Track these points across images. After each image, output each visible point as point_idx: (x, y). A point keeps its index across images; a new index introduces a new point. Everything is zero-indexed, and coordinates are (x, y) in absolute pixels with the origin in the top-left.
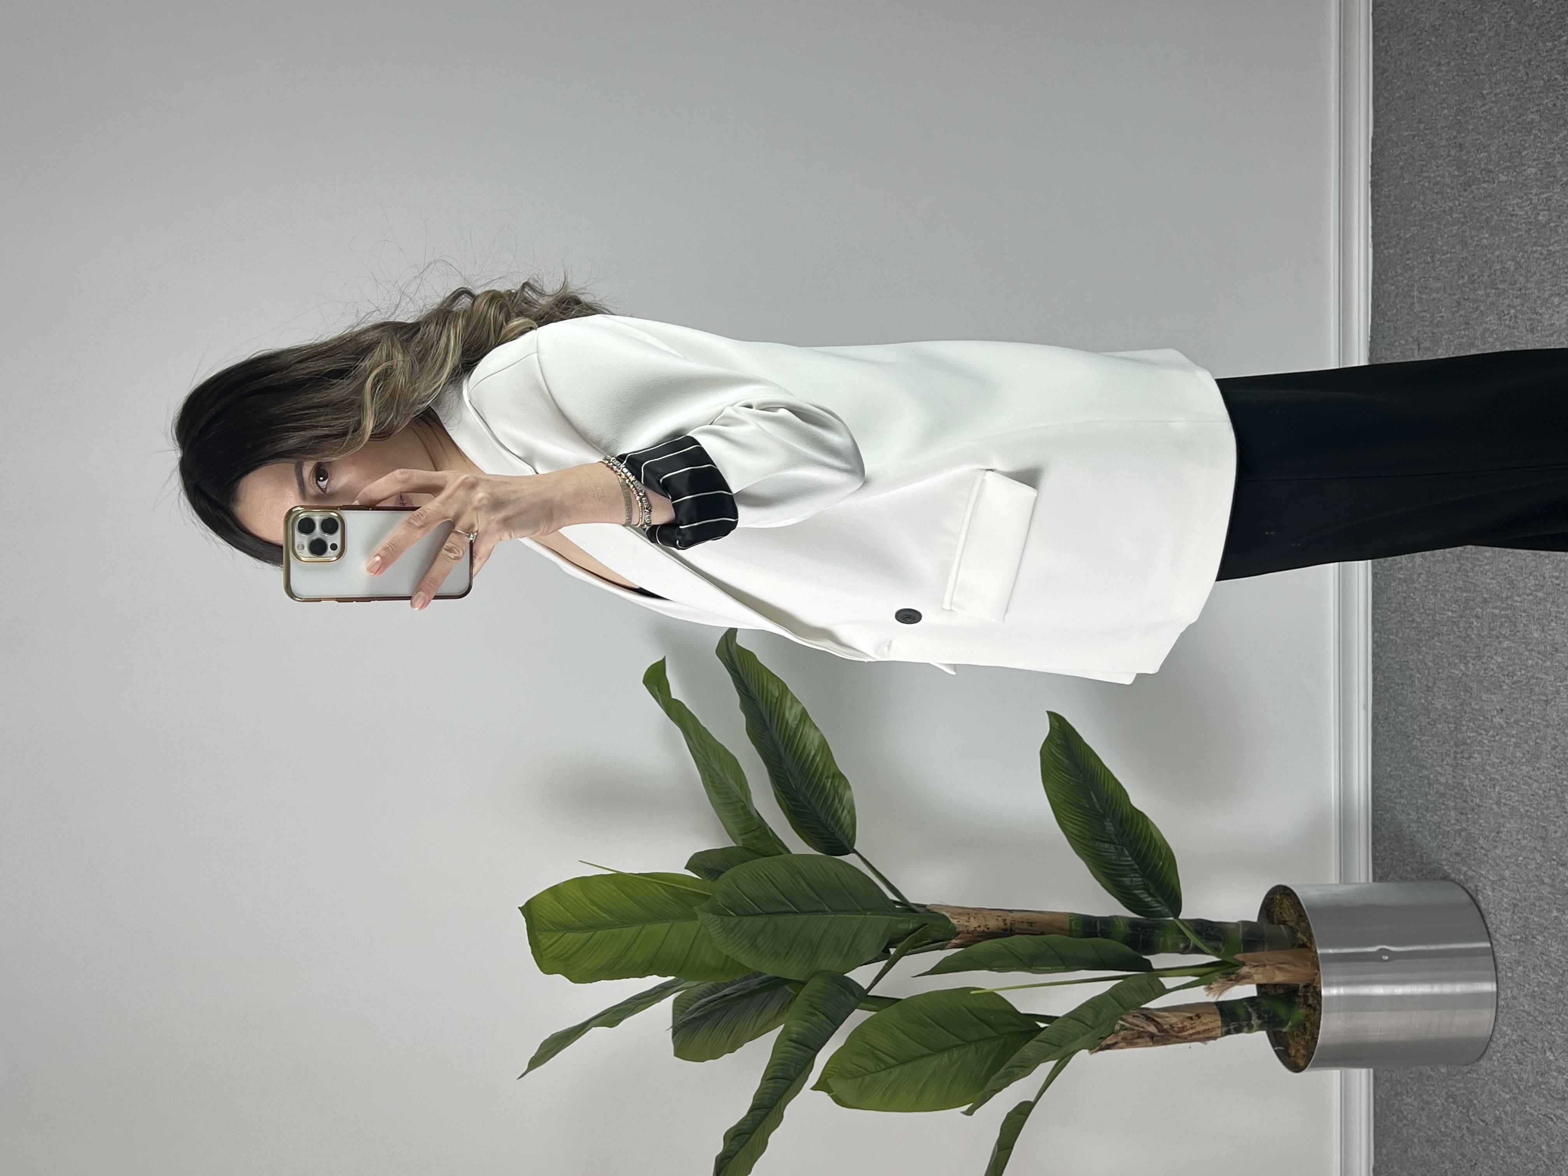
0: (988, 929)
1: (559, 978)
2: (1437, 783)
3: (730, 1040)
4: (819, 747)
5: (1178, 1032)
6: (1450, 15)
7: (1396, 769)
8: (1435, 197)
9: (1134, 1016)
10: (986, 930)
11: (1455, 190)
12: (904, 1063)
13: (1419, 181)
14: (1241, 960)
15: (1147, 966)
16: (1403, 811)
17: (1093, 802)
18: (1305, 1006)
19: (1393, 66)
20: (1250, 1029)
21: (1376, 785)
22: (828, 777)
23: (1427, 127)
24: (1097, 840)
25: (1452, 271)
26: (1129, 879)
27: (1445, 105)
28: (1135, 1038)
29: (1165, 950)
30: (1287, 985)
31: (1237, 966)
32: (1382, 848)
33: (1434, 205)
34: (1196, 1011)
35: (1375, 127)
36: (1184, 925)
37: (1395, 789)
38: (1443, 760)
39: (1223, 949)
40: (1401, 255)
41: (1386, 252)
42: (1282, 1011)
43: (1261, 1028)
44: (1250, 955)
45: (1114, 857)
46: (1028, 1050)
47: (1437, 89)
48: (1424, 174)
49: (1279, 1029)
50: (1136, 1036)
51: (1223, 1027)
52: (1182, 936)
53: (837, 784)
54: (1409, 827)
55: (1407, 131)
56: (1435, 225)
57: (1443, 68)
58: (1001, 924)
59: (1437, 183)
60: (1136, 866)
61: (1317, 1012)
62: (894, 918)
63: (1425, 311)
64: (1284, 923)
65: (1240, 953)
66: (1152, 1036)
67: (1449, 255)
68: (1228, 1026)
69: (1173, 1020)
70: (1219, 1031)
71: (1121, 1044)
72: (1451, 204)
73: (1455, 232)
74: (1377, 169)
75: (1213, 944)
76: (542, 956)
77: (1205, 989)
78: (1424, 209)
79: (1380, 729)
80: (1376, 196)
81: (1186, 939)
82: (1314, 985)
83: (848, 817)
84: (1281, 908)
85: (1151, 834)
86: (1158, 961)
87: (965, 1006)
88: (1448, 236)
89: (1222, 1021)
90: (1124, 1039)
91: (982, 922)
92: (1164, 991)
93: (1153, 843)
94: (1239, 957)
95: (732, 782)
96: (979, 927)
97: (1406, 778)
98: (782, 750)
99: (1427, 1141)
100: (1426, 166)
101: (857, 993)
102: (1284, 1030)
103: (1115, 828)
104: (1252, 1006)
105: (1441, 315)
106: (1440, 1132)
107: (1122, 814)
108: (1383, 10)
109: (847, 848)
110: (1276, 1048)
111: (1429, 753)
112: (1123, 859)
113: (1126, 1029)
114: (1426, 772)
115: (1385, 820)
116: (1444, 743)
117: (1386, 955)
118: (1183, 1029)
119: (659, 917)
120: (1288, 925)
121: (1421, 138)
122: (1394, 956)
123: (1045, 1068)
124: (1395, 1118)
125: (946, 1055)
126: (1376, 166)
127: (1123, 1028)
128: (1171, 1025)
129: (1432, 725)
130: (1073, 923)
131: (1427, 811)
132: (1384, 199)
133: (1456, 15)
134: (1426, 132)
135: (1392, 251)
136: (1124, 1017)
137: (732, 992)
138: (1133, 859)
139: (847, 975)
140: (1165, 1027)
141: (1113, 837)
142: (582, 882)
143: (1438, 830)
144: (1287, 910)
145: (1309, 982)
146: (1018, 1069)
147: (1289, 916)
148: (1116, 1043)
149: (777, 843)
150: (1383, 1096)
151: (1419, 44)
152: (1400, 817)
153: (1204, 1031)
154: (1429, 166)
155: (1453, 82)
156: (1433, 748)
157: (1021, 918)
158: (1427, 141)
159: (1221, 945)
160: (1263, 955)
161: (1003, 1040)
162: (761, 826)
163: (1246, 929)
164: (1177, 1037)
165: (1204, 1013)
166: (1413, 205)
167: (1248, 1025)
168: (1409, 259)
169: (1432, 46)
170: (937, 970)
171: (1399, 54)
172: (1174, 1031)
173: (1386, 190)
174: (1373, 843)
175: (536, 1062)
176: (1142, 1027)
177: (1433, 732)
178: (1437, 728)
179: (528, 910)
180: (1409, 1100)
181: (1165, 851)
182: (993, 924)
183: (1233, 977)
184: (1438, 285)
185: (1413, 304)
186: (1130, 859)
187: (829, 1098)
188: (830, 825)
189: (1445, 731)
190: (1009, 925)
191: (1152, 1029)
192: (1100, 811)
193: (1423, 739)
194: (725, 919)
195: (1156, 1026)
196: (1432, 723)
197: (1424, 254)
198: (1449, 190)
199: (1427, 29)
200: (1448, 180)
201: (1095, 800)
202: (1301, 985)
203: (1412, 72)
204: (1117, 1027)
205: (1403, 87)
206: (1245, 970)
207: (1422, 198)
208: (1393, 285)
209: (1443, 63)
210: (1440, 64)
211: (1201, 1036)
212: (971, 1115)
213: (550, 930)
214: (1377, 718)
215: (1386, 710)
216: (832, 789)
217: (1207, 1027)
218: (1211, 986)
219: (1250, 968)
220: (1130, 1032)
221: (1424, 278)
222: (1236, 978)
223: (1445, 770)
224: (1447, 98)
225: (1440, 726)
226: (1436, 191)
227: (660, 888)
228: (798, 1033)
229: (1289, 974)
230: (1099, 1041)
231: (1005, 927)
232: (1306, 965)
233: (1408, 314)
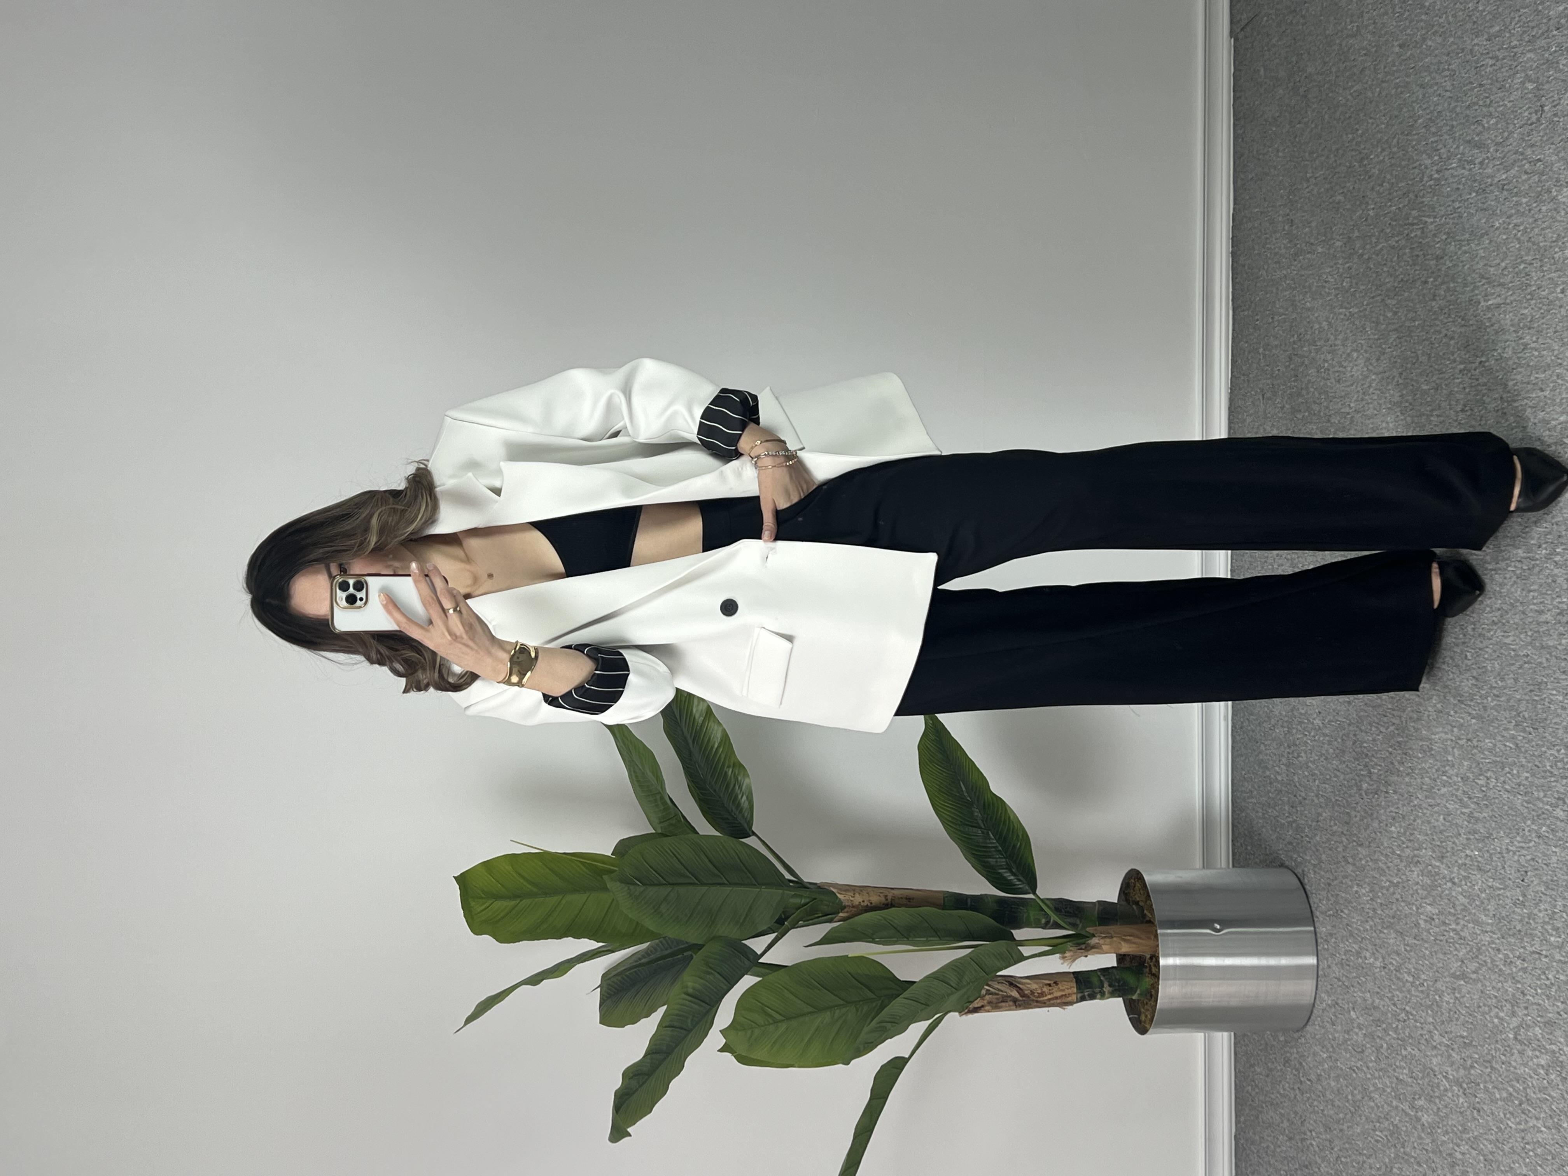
0: (871, 903)
1: (487, 938)
2: (1276, 782)
3: (647, 1006)
4: (722, 740)
5: (1037, 997)
6: (1285, 109)
7: (1249, 772)
8: (1275, 266)
9: (999, 983)
10: (869, 904)
11: (1288, 260)
12: (788, 1018)
13: (1265, 252)
14: (1092, 932)
15: (1012, 938)
16: (1254, 809)
17: (963, 792)
18: (1148, 975)
19: (1247, 151)
20: (1103, 996)
22: (729, 767)
23: (1270, 205)
24: (967, 825)
25: (1285, 329)
26: (994, 860)
27: (1281, 186)
28: (999, 1003)
29: (1029, 925)
30: (1134, 956)
33: (1274, 273)
34: (1054, 979)
35: (1235, 204)
36: (1045, 904)
38: (1279, 761)
39: (1080, 925)
40: (1252, 317)
41: (1242, 314)
42: (1131, 980)
43: (1113, 995)
44: (1100, 929)
45: (981, 840)
46: (897, 1005)
47: (1276, 173)
48: (1268, 246)
49: (1131, 996)
50: (1000, 1000)
51: (1077, 993)
52: (1043, 912)
53: (736, 773)
54: (1257, 823)
55: (1256, 208)
56: (1274, 291)
57: (1280, 154)
58: (883, 899)
59: (1276, 254)
60: (1000, 848)
62: (786, 892)
63: (1268, 365)
65: (1093, 927)
66: (1015, 1001)
67: (1283, 316)
68: (1082, 992)
69: (1034, 986)
70: (1074, 997)
71: (987, 1008)
72: (1285, 272)
73: (1287, 296)
74: (1236, 241)
75: (1071, 920)
76: (473, 920)
77: (1060, 958)
78: (1268, 276)
79: (1238, 738)
80: (1235, 265)
81: (1046, 915)
82: (1155, 956)
83: (747, 803)
84: (1132, 889)
85: (1009, 817)
86: (1019, 934)
87: (850, 973)
88: (1283, 300)
89: (1078, 989)
90: (990, 1003)
91: (866, 898)
92: (1022, 958)
93: (1012, 826)
94: (1090, 930)
95: (650, 774)
96: (863, 901)
97: (1255, 780)
98: (689, 742)
99: (1271, 1105)
100: (1269, 238)
101: (751, 957)
102: (1135, 997)
103: (980, 814)
104: (1107, 975)
105: (1278, 368)
106: (1280, 1094)
107: (985, 800)
108: (1241, 102)
109: (747, 832)
110: (1131, 1016)
111: (1270, 755)
112: (988, 841)
113: (992, 994)
114: (1268, 773)
115: (1241, 819)
116: (1280, 745)
118: (1042, 994)
119: (577, 888)
120: (1139, 905)
121: (1266, 215)
123: (918, 1027)
124: (1250, 1088)
125: (828, 1013)
126: (1235, 239)
127: (988, 992)
128: (1032, 992)
130: (946, 899)
131: (1269, 807)
132: (1241, 268)
133: (1289, 109)
134: (1269, 209)
135: (1246, 313)
136: (990, 983)
138: (997, 842)
139: (743, 942)
140: (1026, 992)
141: (980, 822)
142: (513, 857)
143: (1276, 823)
144: (1138, 892)
145: (1150, 954)
146: (890, 1024)
147: (1141, 896)
148: (983, 1006)
150: (1242, 1069)
151: (1265, 132)
152: (1251, 815)
153: (1062, 996)
154: (1271, 239)
155: (1287, 166)
157: (902, 895)
158: (1270, 218)
159: (1078, 922)
160: (1112, 929)
161: (880, 1002)
163: (1101, 908)
164: (1037, 1002)
165: (1062, 981)
166: (1260, 273)
167: (1100, 992)
168: (1257, 320)
169: (1273, 135)
170: (826, 940)
171: (1251, 141)
172: (1034, 996)
173: (1242, 260)
174: (1232, 841)
175: (472, 1018)
176: (1006, 992)
179: (462, 880)
180: (1259, 1070)
181: (1022, 833)
182: (875, 899)
183: (1083, 946)
186: (995, 841)
188: (732, 810)
190: (889, 900)
191: (1015, 994)
192: (969, 798)
194: (632, 887)
195: (1018, 992)
198: (1284, 260)
199: (1270, 119)
200: (1283, 251)
201: (964, 789)
202: (1146, 956)
203: (1260, 157)
204: (983, 992)
205: (1254, 169)
206: (1094, 941)
207: (1266, 267)
208: (1247, 342)
211: (1059, 1001)
212: (848, 1064)
213: (482, 898)
214: (1236, 728)
215: (1242, 720)
216: (733, 776)
217: (1064, 993)
218: (1066, 955)
219: (1104, 939)
220: (995, 997)
221: (1267, 336)
222: (1086, 947)
223: (1281, 770)
226: (1275, 260)
227: (581, 866)
228: (694, 989)
229: (1134, 945)
230: (968, 1004)
231: (886, 902)
232: (1149, 938)
233: (1257, 368)
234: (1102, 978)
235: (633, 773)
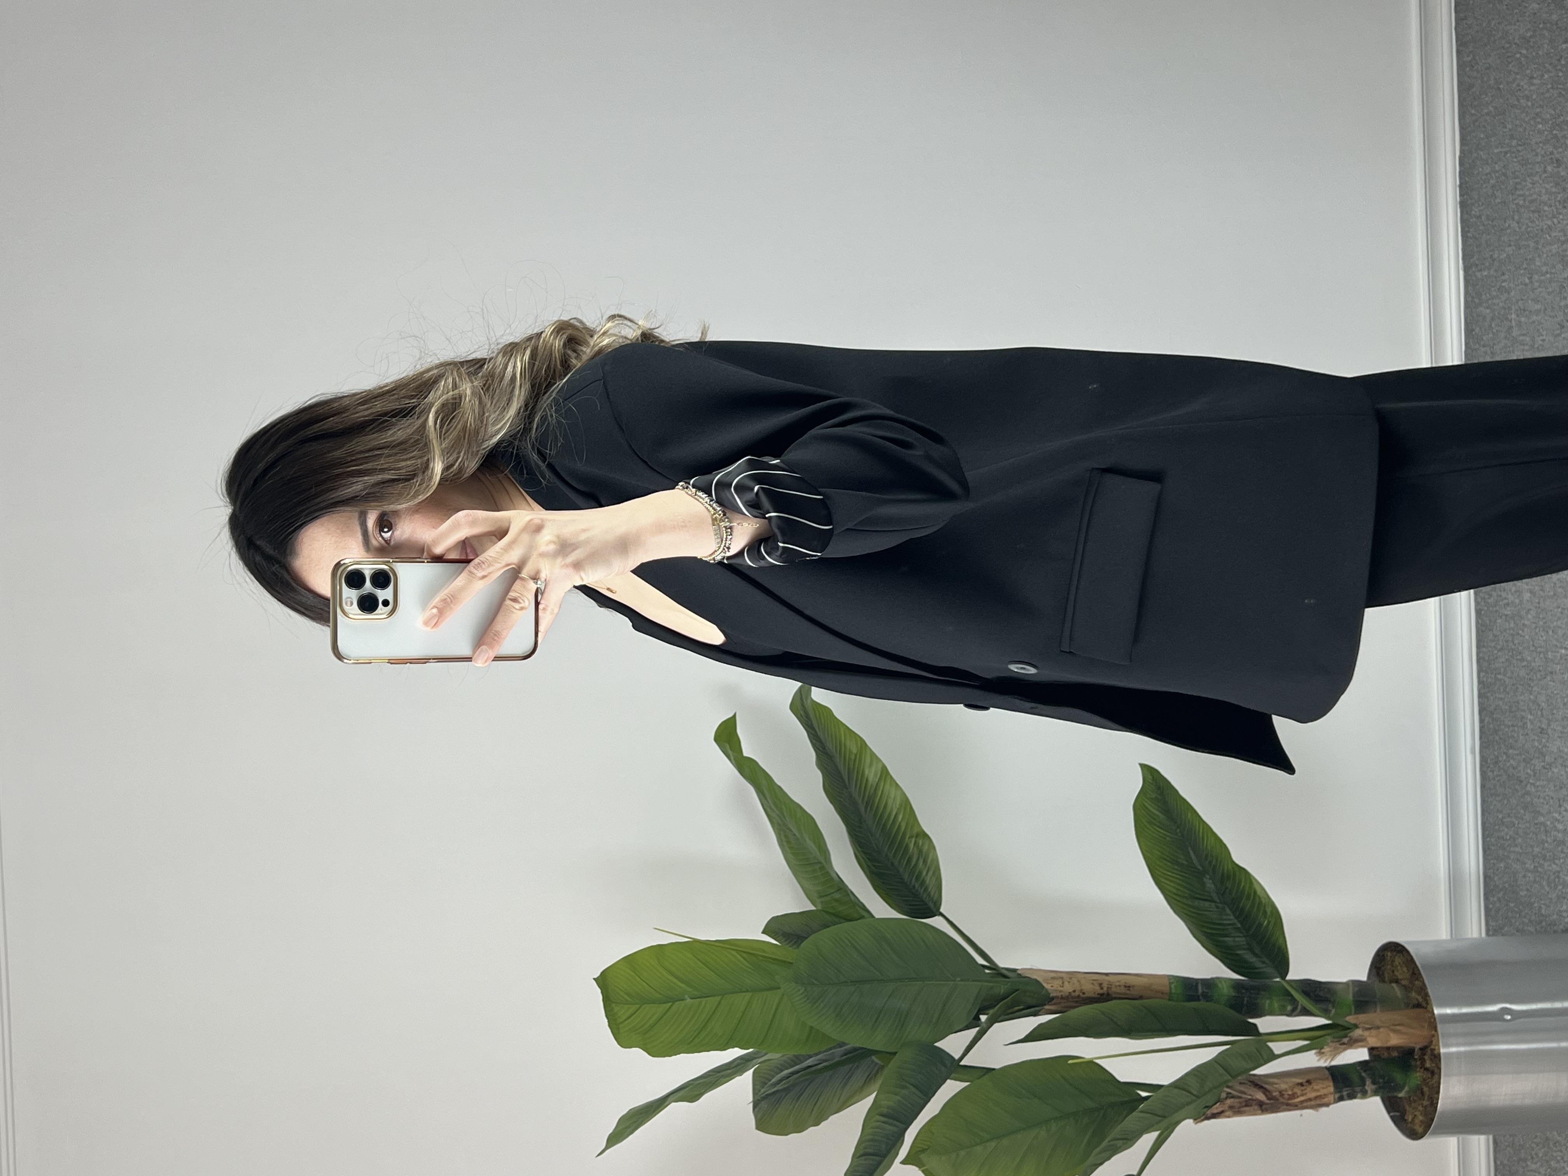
0: (1084, 993)
1: (637, 1052)
2: (1555, 831)
3: (814, 1112)
4: (901, 805)
5: (1289, 1099)
6: (1541, 26)
7: (1509, 816)
8: (1531, 215)
9: (1241, 1083)
10: (1081, 994)
11: (1553, 208)
12: (999, 1137)
13: (1515, 200)
14: (1353, 1022)
15: (1253, 1030)
16: (1518, 860)
17: (1192, 859)
18: (1422, 1070)
19: (1479, 81)
20: (1364, 1095)
21: (1487, 832)
22: (911, 837)
23: (1520, 143)
24: (1197, 898)
25: (1553, 292)
26: (1232, 940)
27: (1539, 120)
28: (1243, 1107)
29: (1272, 1013)
30: (1401, 1047)
31: (1349, 1029)
32: (1495, 899)
33: (1530, 224)
34: (1307, 1077)
35: (1462, 145)
36: (1291, 986)
37: (1508, 837)
38: (1560, 806)
39: (1333, 1011)
40: (1496, 277)
41: (1479, 275)
42: (1398, 1076)
43: (1375, 1093)
44: (1362, 1017)
45: (1214, 916)
46: (1131, 1121)
47: (1530, 104)
48: (1518, 192)
49: (1396, 1094)
50: (1244, 1104)
51: (1335, 1092)
52: (1290, 998)
53: (920, 844)
54: (1524, 876)
55: (1497, 148)
56: (1532, 245)
57: (1536, 81)
58: (1098, 988)
59: (1532, 202)
60: (1239, 925)
61: (1436, 1076)
62: (984, 983)
63: (1524, 335)
64: (1397, 981)
65: (1350, 1014)
66: (1261, 1104)
67: (1548, 276)
68: (1340, 1092)
69: (1283, 1086)
70: (1331, 1098)
71: (1227, 1113)
72: (1549, 223)
73: (1554, 251)
74: (1465, 189)
75: (1323, 1006)
76: (618, 1029)
77: (1316, 1053)
78: (1520, 228)
79: (1490, 774)
80: (1466, 216)
81: (1294, 1001)
82: (1432, 1047)
83: (934, 879)
84: (1393, 966)
85: (1255, 892)
86: (1265, 1024)
87: (1061, 1076)
88: (1547, 256)
89: (1336, 1087)
90: (1231, 1107)
91: (1077, 986)
92: (1273, 1057)
93: (1258, 901)
95: (810, 844)
96: (1074, 991)
97: (1520, 825)
98: (862, 809)
100: (1520, 183)
101: (948, 1063)
102: (1401, 1095)
103: (1215, 886)
104: (1365, 1071)
105: (1541, 338)
107: (1223, 870)
108: (1466, 24)
109: (933, 910)
110: (1392, 1114)
111: (1544, 798)
112: (1225, 917)
113: (1233, 1097)
115: (1498, 870)
116: (1561, 788)
117: (1508, 1014)
119: (739, 988)
120: (1400, 983)
121: (1514, 155)
122: (1516, 1015)
123: (1148, 1139)
125: (1043, 1128)
126: (1464, 186)
127: (1229, 1096)
128: (1280, 1092)
129: (1547, 769)
130: (1173, 986)
131: (1544, 859)
132: (1474, 219)
133: (1548, 25)
134: (1520, 148)
135: (1485, 273)
136: (1230, 1084)
137: (816, 1063)
138: (1237, 918)
139: (936, 1044)
140: (1274, 1094)
141: (1214, 895)
142: (659, 949)
143: (1557, 880)
144: (1399, 968)
145: (1426, 1044)
146: (1121, 1142)
147: (1402, 973)
148: (1222, 1112)
149: (859, 906)
150: (1506, 1162)
151: (1508, 57)
152: (1515, 866)
153: (1316, 1098)
154: (1524, 183)
155: (1547, 95)
156: (1549, 794)
157: (1119, 981)
158: (1520, 158)
159: (1331, 1006)
160: (1376, 1017)
161: (1103, 1112)
162: (841, 889)
163: (1356, 989)
164: (1288, 1105)
165: (1315, 1079)
166: (1507, 225)
167: (1361, 1091)
168: (1504, 281)
169: (1523, 59)
170: (1031, 1037)
171: (1486, 69)
172: (1284, 1098)
173: (1476, 210)
174: (1485, 894)
175: (615, 1138)
176: (1251, 1095)
177: (1549, 776)
178: (1553, 772)
179: (603, 981)
180: (1534, 1167)
181: (1270, 909)
182: (1091, 989)
183: (1345, 1040)
184: (1538, 307)
185: (1511, 327)
186: (1232, 917)
187: (920, 1172)
188: (914, 887)
189: (1562, 775)
190: (1105, 989)
191: (1260, 1096)
192: (1199, 867)
193: (1538, 783)
194: (809, 988)
195: (1264, 1094)
196: (1548, 767)
197: (1522, 275)
198: (1546, 208)
199: (1516, 41)
200: (1545, 198)
201: (1193, 857)
202: (1418, 1047)
203: (1501, 86)
204: (1223, 1095)
205: (1492, 102)
206: (1358, 1033)
207: (1516, 217)
208: (1488, 308)
209: (1535, 76)
210: (1532, 78)
211: (1313, 1103)
213: (627, 1002)
214: (1486, 762)
215: (1496, 753)
216: (915, 849)
217: (1318, 1094)
218: (1323, 1051)
219: (1363, 1031)
220: (1237, 1100)
221: (1522, 300)
222: (1347, 1041)
223: (1563, 817)
224: (1540, 112)
225: (1556, 770)
226: (1532, 209)
228: (888, 1108)
229: (1404, 1037)
230: (1206, 1109)
231: (1101, 992)
232: (1423, 1027)
233: (1506, 338)
234: (1363, 1074)
235: (783, 838)
